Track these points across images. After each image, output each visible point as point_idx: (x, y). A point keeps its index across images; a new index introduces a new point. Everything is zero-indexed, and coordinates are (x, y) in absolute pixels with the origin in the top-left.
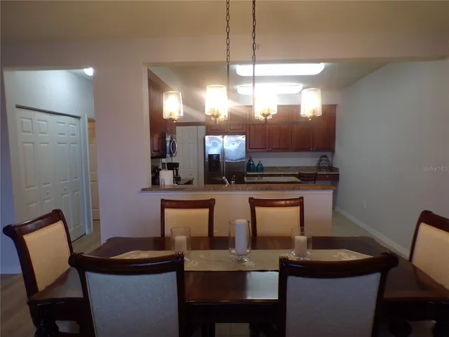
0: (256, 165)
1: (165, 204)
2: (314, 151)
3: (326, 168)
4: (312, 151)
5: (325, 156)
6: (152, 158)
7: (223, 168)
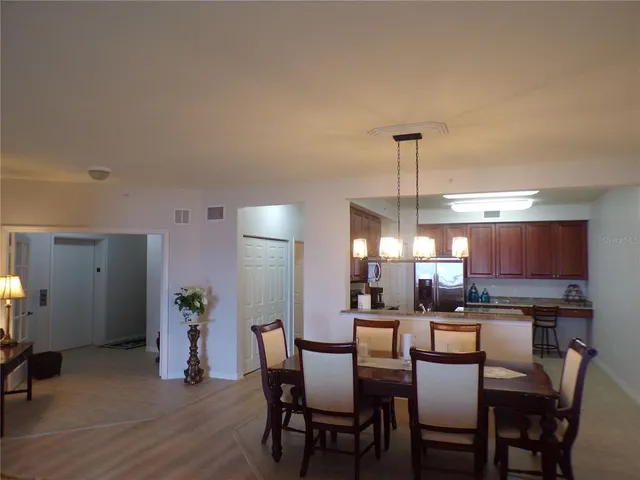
0: (480, 294)
1: (357, 323)
2: (559, 278)
3: (574, 301)
4: (556, 278)
5: (575, 286)
6: (352, 282)
7: (436, 296)
